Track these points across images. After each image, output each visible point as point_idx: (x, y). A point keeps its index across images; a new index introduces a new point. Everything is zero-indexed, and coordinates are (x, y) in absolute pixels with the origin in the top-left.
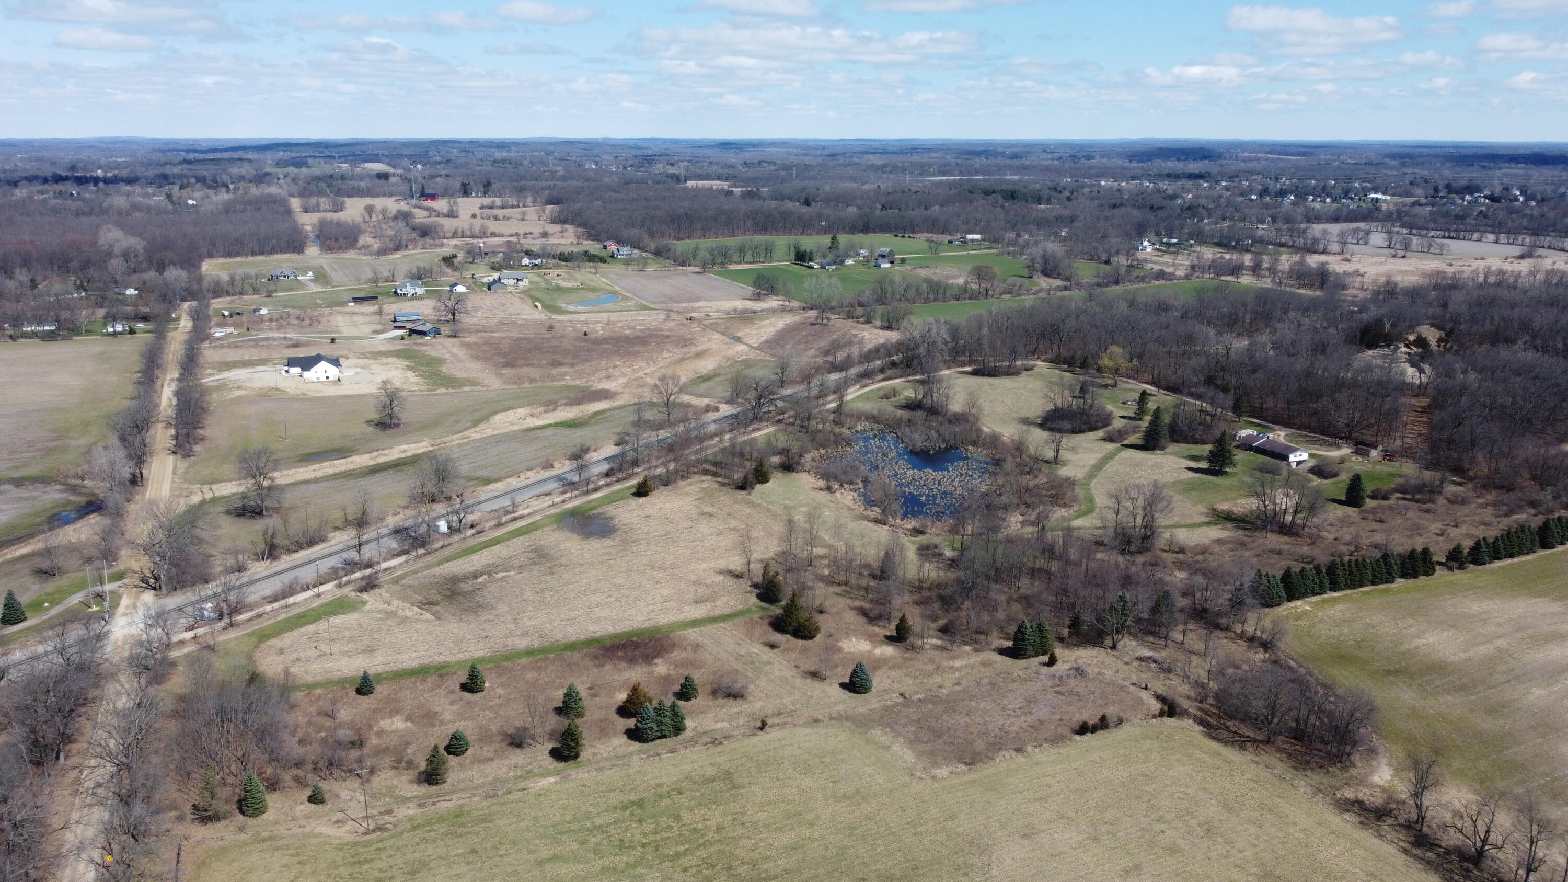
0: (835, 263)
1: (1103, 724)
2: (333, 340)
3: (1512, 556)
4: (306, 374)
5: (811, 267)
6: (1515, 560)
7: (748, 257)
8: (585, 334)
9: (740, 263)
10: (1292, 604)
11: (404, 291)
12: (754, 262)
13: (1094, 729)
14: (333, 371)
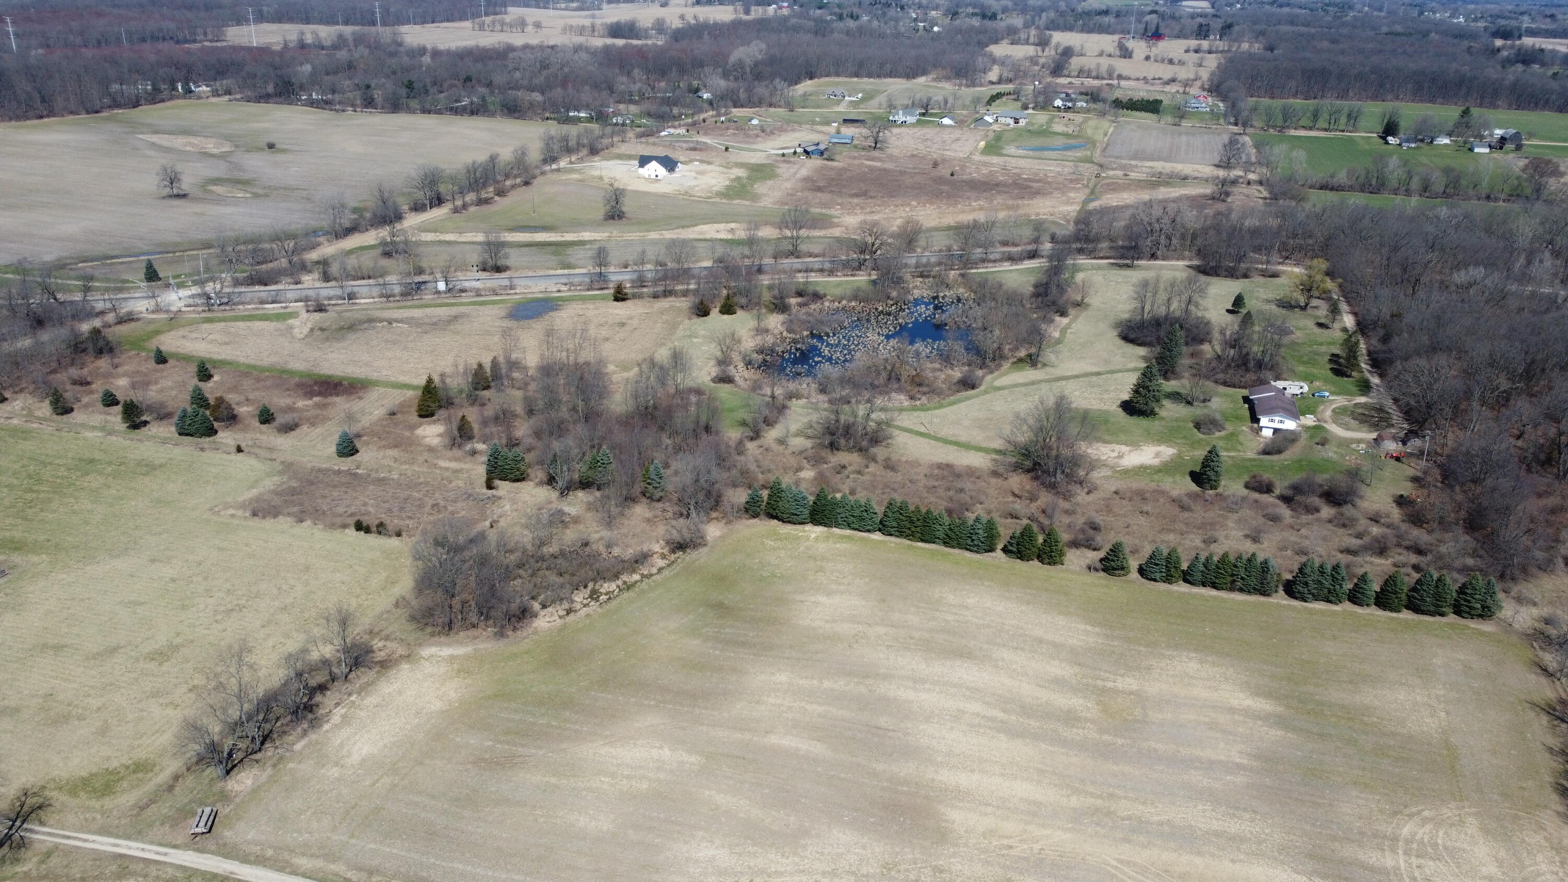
0: (1416, 140)
1: (381, 529)
2: (727, 149)
3: (1214, 586)
4: (641, 170)
5: (1387, 143)
6: (1214, 592)
7: (1322, 123)
8: (952, 175)
9: (1311, 129)
10: (809, 527)
11: (896, 118)
12: (1326, 130)
13: (367, 530)
14: (661, 171)
